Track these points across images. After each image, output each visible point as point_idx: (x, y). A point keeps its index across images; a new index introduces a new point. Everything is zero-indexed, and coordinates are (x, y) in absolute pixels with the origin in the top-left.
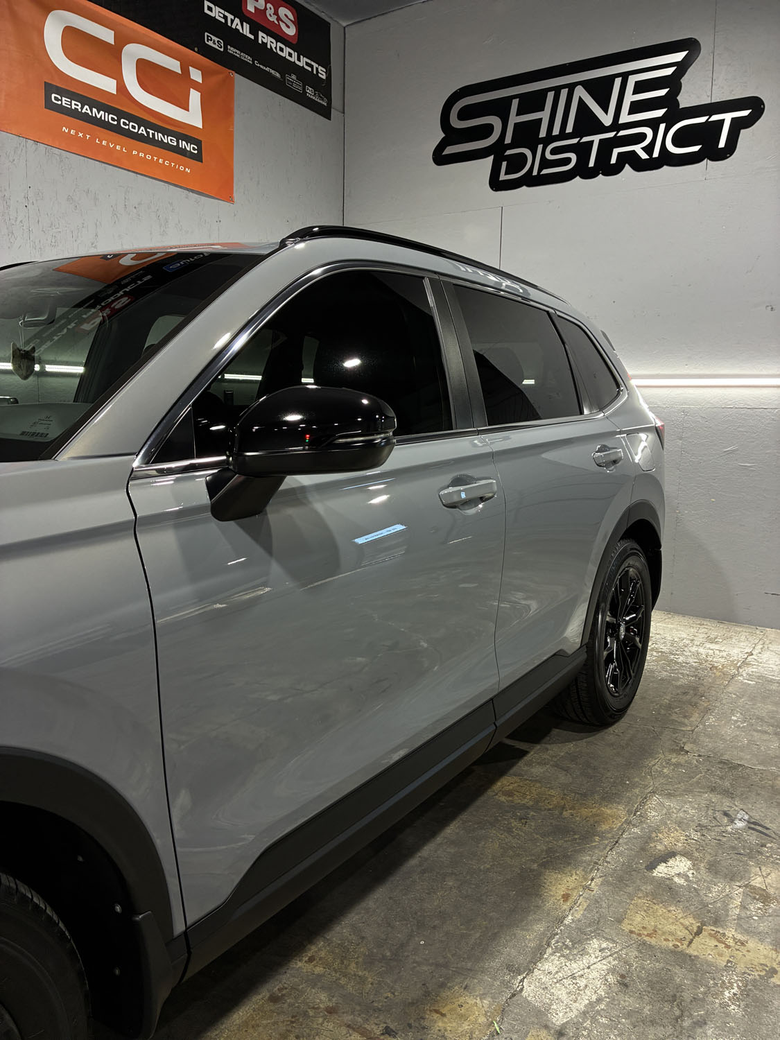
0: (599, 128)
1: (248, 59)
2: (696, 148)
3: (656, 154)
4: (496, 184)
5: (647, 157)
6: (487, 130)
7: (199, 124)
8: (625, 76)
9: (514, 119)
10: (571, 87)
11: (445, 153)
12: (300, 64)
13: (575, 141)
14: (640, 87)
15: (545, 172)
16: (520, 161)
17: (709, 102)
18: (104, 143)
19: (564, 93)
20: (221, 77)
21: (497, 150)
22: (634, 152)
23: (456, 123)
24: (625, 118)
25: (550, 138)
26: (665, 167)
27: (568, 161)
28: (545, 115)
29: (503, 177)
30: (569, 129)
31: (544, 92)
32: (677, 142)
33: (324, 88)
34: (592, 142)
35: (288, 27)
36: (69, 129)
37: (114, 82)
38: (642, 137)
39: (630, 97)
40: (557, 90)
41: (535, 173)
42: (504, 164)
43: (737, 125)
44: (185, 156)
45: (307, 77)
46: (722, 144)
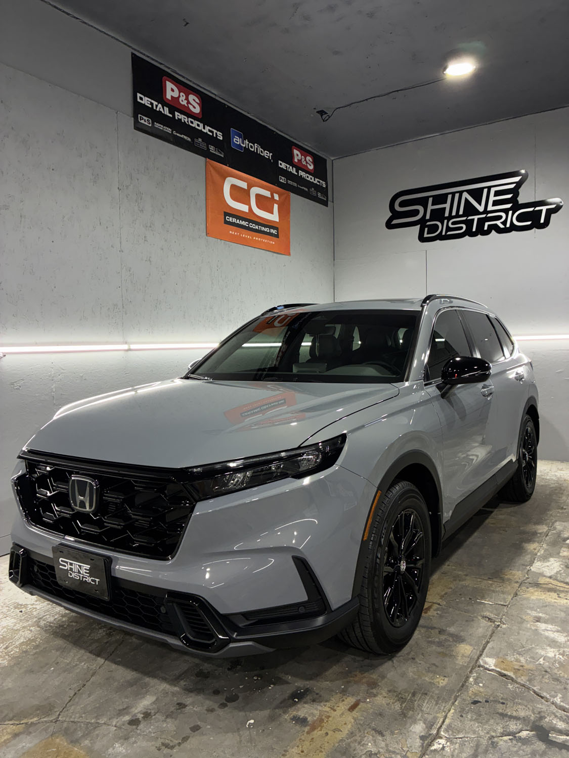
0: (478, 213)
1: (295, 185)
2: (529, 223)
3: (508, 225)
4: (422, 239)
5: (504, 227)
6: (416, 212)
7: (277, 220)
8: (489, 188)
9: (430, 207)
10: (461, 193)
11: (392, 223)
12: (315, 182)
13: (464, 218)
14: (497, 193)
15: (449, 233)
16: (434, 228)
17: (533, 200)
18: (244, 236)
19: (457, 195)
20: (285, 195)
21: (422, 222)
22: (496, 224)
23: (398, 208)
24: (490, 208)
25: (450, 217)
26: (513, 232)
27: (461, 228)
28: (447, 206)
29: (426, 235)
30: (461, 212)
31: (447, 195)
32: (518, 219)
33: (325, 191)
34: (473, 219)
35: (310, 165)
36: (233, 231)
37: (247, 207)
38: (500, 217)
39: (492, 198)
40: (453, 194)
41: (444, 233)
42: (426, 229)
43: (550, 212)
44: (273, 236)
45: (318, 188)
46: (542, 221)
